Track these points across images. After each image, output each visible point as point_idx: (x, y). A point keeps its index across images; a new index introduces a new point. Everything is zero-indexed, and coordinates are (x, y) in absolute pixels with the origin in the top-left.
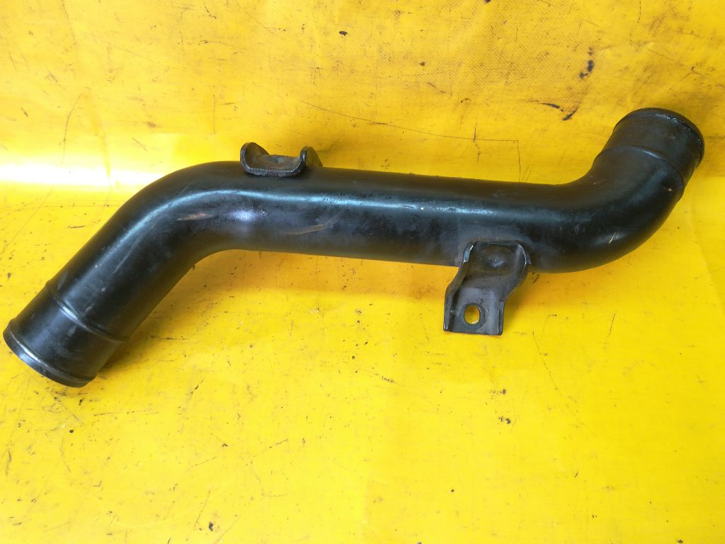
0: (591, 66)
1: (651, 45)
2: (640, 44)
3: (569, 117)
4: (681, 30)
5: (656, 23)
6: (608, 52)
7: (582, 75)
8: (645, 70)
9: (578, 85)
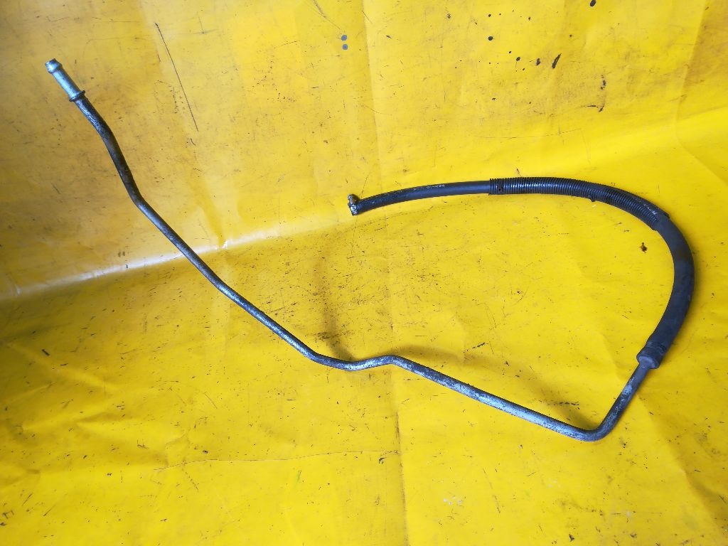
0: (604, 83)
1: (628, 66)
2: (623, 68)
3: (601, 110)
4: (638, 56)
5: (627, 57)
6: (610, 74)
7: (602, 88)
8: (629, 77)
9: (601, 93)
